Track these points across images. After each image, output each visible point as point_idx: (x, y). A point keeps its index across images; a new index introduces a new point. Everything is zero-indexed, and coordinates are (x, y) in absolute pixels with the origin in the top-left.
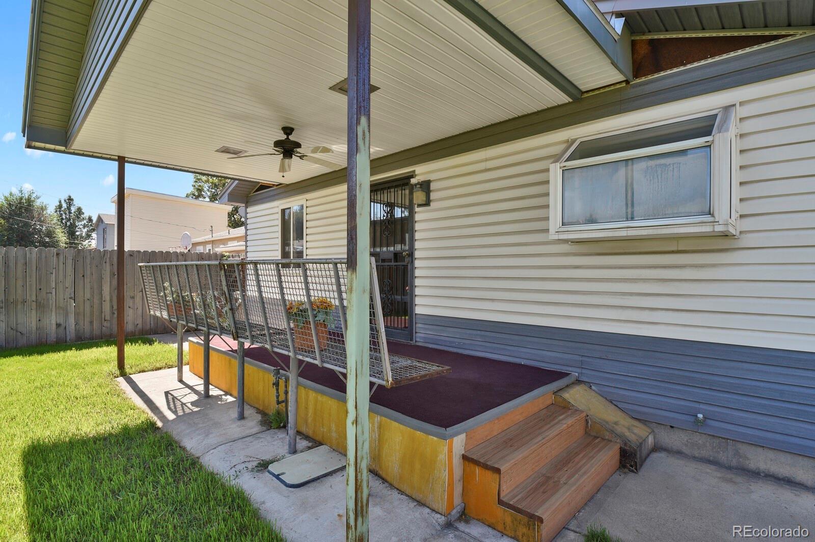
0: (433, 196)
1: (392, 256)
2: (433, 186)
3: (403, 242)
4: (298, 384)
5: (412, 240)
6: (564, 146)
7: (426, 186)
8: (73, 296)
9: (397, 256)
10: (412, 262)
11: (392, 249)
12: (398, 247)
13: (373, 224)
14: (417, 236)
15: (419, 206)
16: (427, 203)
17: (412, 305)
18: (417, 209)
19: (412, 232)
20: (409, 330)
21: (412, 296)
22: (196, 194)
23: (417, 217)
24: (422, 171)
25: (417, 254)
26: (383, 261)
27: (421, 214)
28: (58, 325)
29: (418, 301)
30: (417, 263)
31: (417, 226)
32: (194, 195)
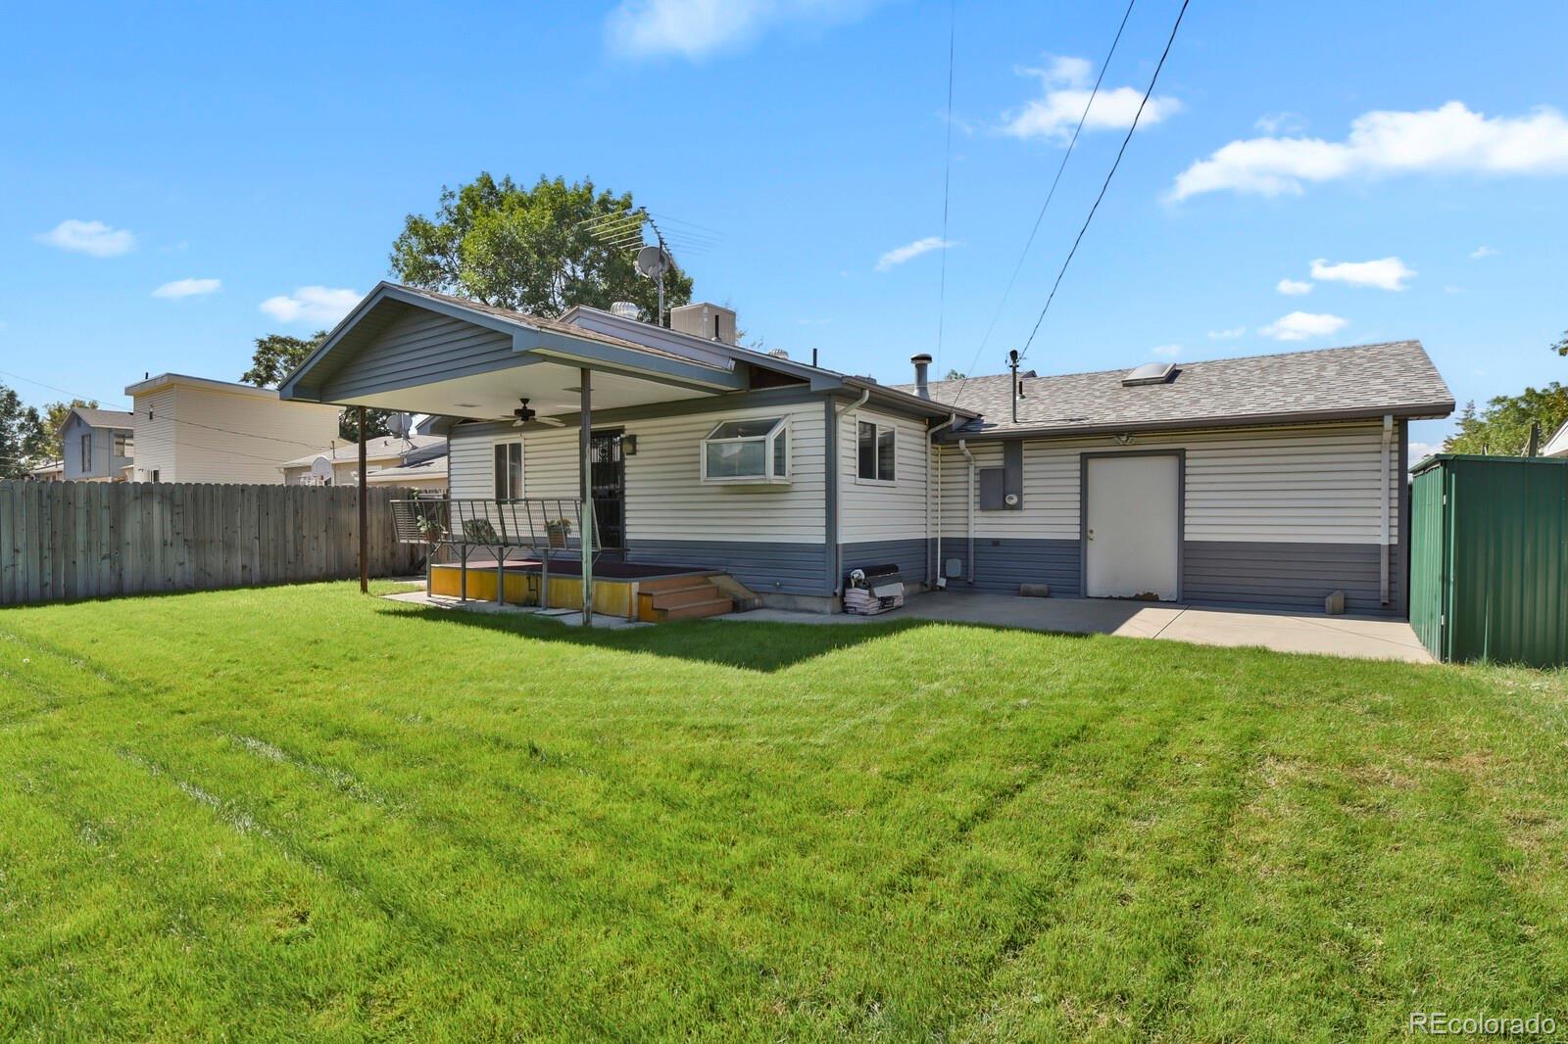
0: (638, 447)
1: (606, 494)
2: (638, 440)
3: (616, 482)
4: (548, 577)
5: (623, 481)
6: (715, 424)
7: (632, 439)
8: (257, 535)
9: (611, 493)
10: (623, 499)
11: (607, 487)
12: (612, 486)
13: (593, 464)
14: (627, 478)
15: (628, 454)
16: (634, 452)
17: (624, 533)
18: (626, 457)
19: (623, 474)
20: (622, 554)
21: (624, 526)
22: (263, 374)
23: (627, 463)
24: (631, 427)
25: (627, 492)
26: (600, 497)
27: (629, 461)
28: (244, 567)
29: (628, 529)
30: (627, 500)
31: (627, 470)
32: (258, 376)
